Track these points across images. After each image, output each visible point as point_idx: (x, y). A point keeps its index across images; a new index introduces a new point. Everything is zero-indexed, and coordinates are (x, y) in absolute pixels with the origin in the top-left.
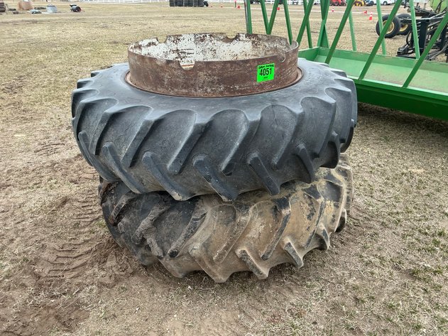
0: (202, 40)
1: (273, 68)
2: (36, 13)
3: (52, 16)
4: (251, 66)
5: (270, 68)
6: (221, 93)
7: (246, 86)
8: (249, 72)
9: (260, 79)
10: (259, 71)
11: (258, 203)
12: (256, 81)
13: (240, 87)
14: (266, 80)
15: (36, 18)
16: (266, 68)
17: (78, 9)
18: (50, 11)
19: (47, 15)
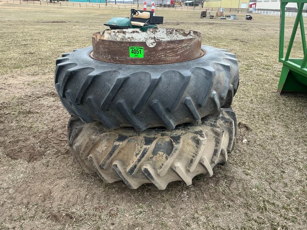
0: (171, 33)
1: (142, 51)
2: (223, 19)
3: (233, 21)
4: (125, 46)
5: (139, 49)
6: (109, 60)
7: (123, 58)
8: (124, 50)
9: (132, 56)
10: (131, 50)
11: (111, 133)
12: (129, 56)
13: (119, 58)
14: (137, 57)
15: (223, 22)
16: (136, 49)
17: (250, 18)
18: (232, 18)
19: (230, 21)
